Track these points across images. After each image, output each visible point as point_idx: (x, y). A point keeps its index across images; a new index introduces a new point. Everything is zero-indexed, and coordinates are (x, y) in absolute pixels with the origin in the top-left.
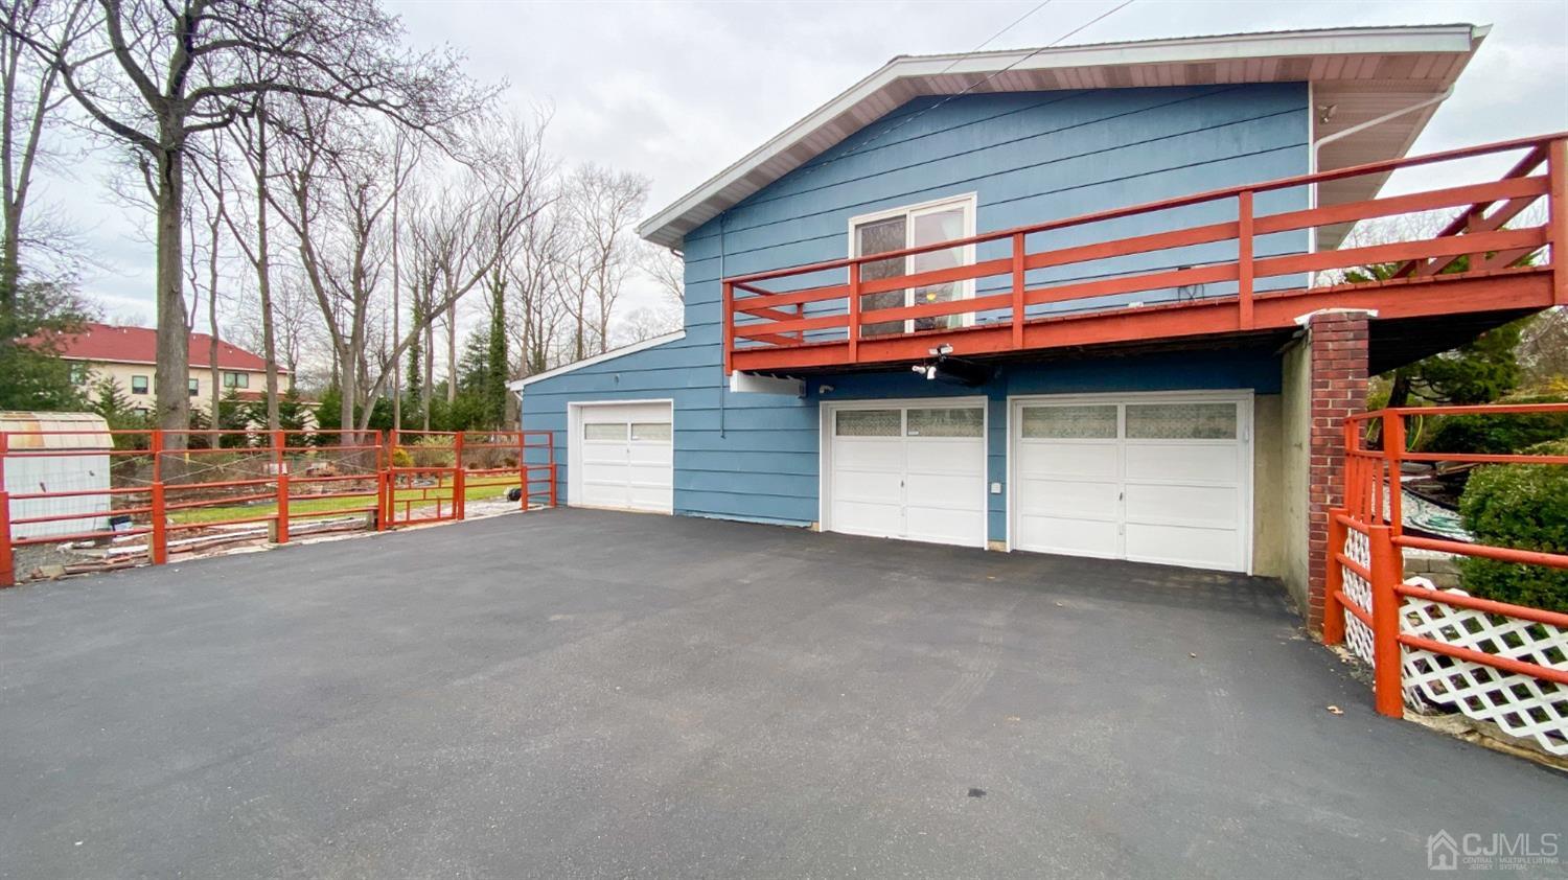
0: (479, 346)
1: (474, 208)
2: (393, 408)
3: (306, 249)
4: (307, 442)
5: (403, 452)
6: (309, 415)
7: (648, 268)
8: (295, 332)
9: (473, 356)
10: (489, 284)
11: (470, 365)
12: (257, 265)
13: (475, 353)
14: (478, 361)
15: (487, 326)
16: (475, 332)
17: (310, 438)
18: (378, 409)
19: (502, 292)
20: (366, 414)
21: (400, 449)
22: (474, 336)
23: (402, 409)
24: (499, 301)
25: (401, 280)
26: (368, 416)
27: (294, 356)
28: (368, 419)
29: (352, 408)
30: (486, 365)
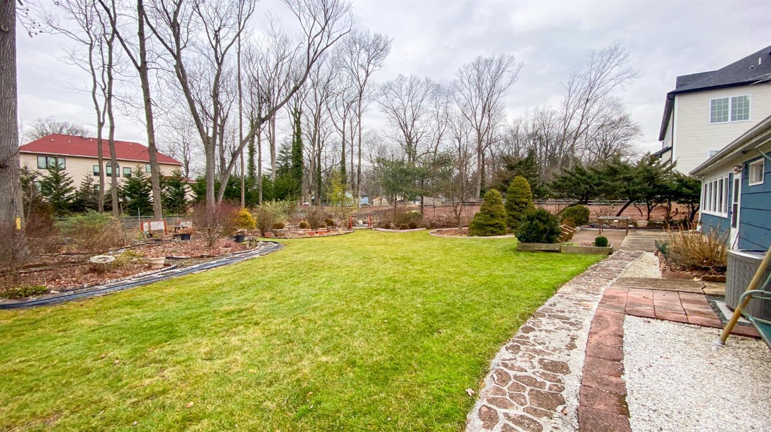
0: (285, 151)
1: (285, 60)
2: (240, 184)
3: (180, 68)
4: (187, 205)
5: (247, 213)
6: (188, 188)
7: (382, 102)
8: (188, 144)
9: (283, 157)
10: (292, 112)
11: (280, 162)
12: (139, 68)
13: (283, 155)
14: (285, 159)
15: (290, 139)
16: (283, 143)
17: (189, 202)
18: (230, 184)
19: (299, 117)
20: (222, 186)
21: (245, 211)
22: (282, 145)
23: (245, 184)
24: (298, 122)
25: (243, 114)
26: (224, 188)
27: (188, 157)
28: (224, 190)
29: (213, 182)
30: (290, 162)
